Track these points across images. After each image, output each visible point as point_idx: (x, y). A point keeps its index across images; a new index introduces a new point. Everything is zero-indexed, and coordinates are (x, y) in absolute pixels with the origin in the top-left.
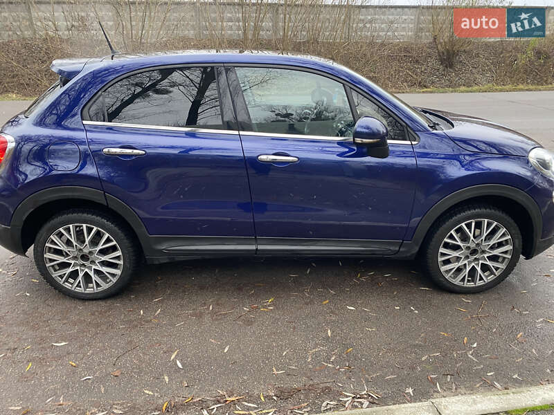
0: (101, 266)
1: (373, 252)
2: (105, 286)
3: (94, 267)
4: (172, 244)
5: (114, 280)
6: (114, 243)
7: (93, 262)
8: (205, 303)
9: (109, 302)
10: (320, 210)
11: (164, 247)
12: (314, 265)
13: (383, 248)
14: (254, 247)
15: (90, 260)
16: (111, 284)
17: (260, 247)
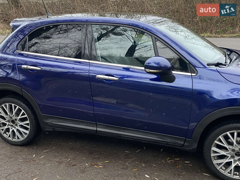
0: (20, 127)
1: (167, 143)
2: (21, 139)
3: (17, 128)
4: (54, 120)
5: (26, 136)
6: (26, 116)
7: (16, 125)
8: (67, 157)
9: (22, 148)
10: (132, 111)
11: (49, 121)
12: (144, 148)
13: (174, 141)
14: (95, 129)
15: (15, 124)
16: (24, 138)
17: (99, 129)
